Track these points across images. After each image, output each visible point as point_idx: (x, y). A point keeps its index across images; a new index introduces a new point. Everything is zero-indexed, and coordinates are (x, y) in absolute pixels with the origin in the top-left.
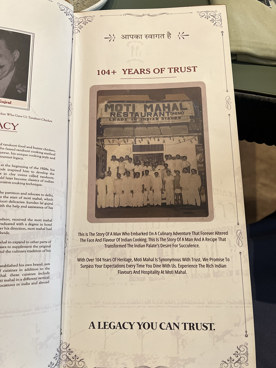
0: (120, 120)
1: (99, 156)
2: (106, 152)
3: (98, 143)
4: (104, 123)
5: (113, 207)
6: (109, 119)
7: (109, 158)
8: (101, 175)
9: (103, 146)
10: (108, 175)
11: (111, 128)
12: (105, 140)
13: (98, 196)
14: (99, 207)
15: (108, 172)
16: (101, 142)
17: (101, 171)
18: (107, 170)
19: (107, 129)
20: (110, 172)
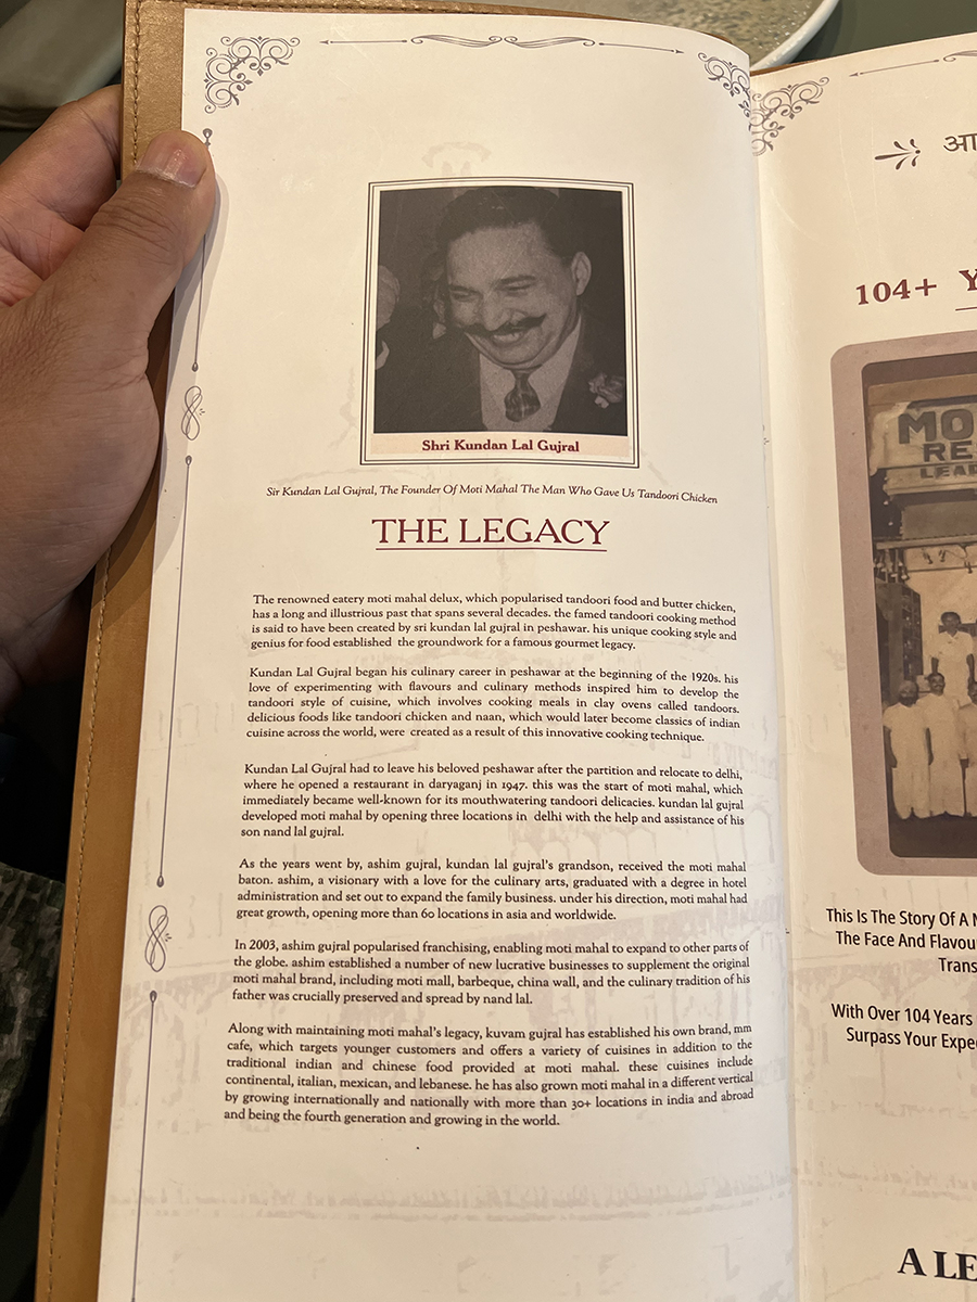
0: (967, 472)
1: (889, 615)
2: (916, 598)
3: (879, 565)
4: (898, 489)
5: (962, 814)
6: (918, 470)
7: (930, 621)
8: (902, 687)
9: (904, 577)
10: (933, 690)
11: (929, 505)
12: (909, 553)
13: (894, 769)
14: (905, 815)
15: (930, 678)
16: (893, 560)
17: (902, 675)
18: (928, 670)
19: (912, 509)
20: (937, 678)
